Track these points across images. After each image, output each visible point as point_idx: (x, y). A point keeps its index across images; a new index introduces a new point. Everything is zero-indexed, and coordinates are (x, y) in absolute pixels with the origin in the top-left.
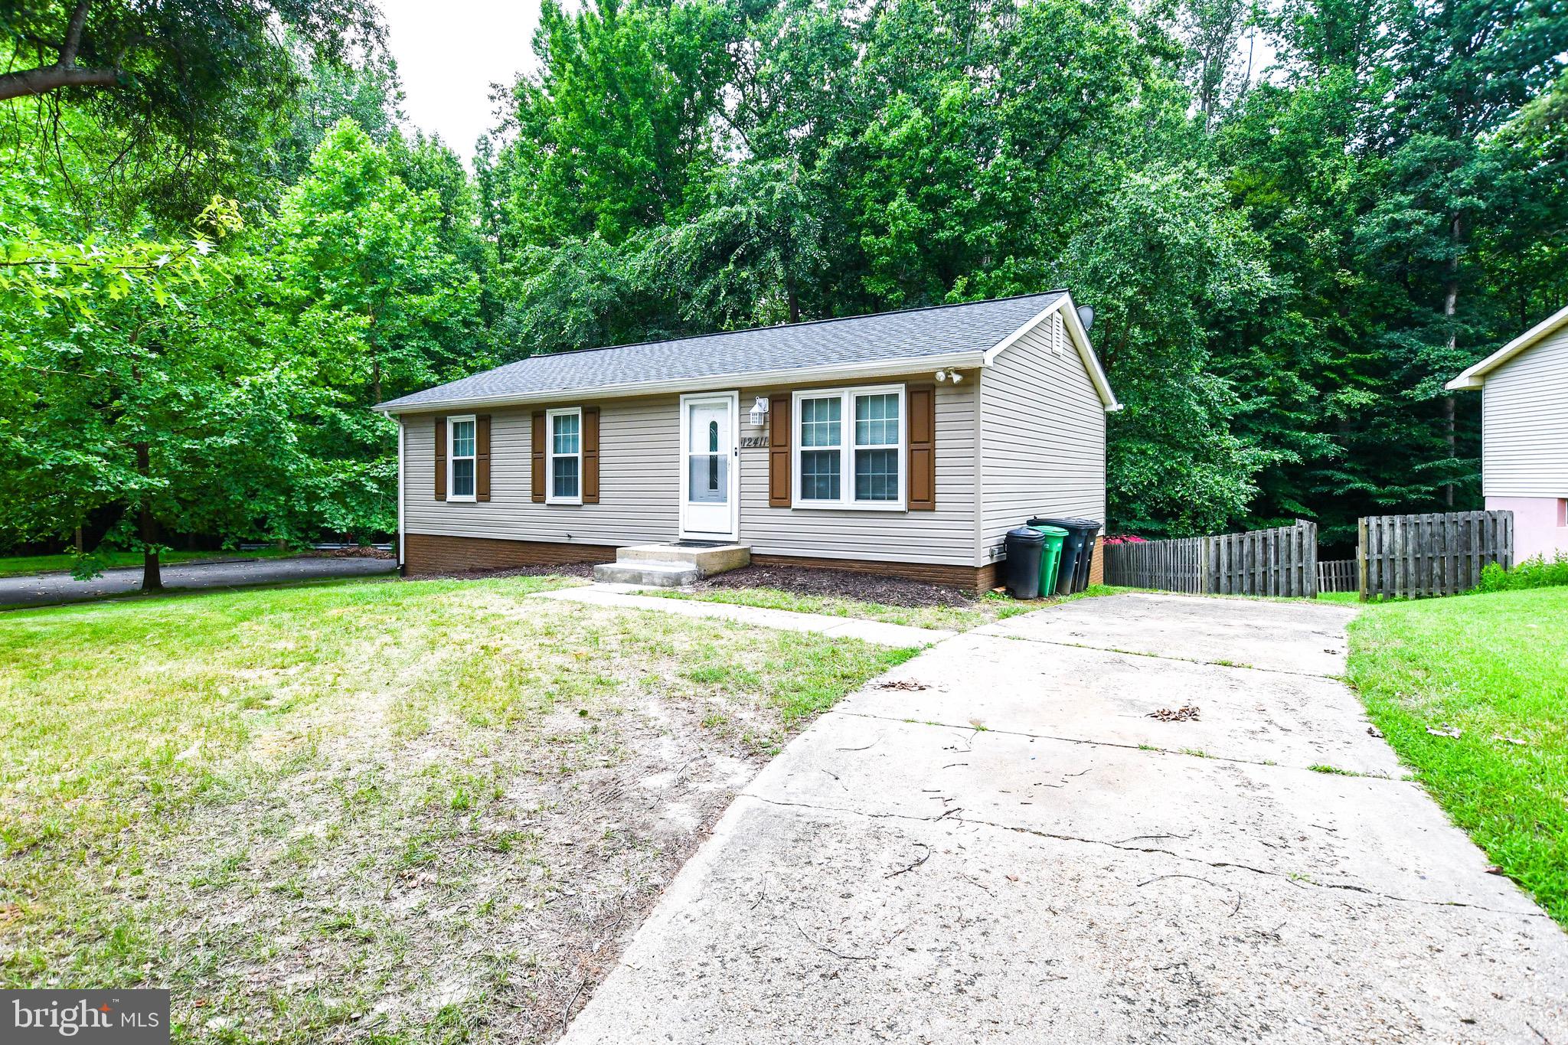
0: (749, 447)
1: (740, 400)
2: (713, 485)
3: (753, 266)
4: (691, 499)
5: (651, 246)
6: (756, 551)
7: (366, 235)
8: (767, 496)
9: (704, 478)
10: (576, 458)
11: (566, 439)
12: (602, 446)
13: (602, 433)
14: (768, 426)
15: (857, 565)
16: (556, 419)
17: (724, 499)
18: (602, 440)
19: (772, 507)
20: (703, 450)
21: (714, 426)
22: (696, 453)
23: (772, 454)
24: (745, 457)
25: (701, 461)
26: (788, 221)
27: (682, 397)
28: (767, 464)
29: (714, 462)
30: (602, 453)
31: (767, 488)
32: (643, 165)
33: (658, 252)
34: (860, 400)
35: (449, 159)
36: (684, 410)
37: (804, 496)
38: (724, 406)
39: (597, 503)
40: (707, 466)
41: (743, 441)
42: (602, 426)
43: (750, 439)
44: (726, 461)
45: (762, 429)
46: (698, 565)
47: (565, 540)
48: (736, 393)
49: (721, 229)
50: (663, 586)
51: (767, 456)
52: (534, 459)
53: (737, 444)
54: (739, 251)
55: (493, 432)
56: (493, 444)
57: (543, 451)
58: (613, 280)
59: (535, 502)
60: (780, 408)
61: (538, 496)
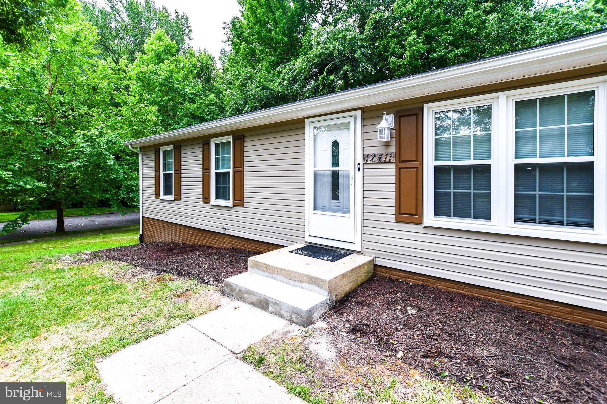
0: (372, 163)
1: (363, 119)
2: (335, 196)
3: (336, 74)
4: (315, 208)
5: (285, 71)
6: (380, 262)
7: (163, 74)
8: (393, 210)
9: (326, 191)
10: (229, 173)
11: (223, 159)
12: (246, 164)
13: (246, 154)
14: (394, 142)
15: (517, 299)
16: (217, 145)
17: (346, 210)
18: (246, 159)
19: (398, 221)
20: (327, 166)
21: (335, 145)
22: (320, 168)
23: (399, 170)
24: (367, 172)
25: (323, 175)
26: (353, 51)
27: (307, 121)
28: (393, 179)
29: (335, 176)
30: (246, 169)
31: (393, 203)
32: (282, 40)
33: (288, 73)
34: (520, 106)
35: (210, 58)
36: (309, 132)
37: (437, 213)
38: (347, 126)
39: (243, 206)
40: (328, 180)
41: (365, 157)
42: (246, 149)
43: (374, 156)
44: (348, 177)
45: (387, 144)
46: (330, 292)
47: (222, 231)
48: (359, 113)
49: (320, 57)
50: (291, 321)
51: (393, 172)
52: (204, 173)
53: (359, 160)
54: (329, 66)
55: (183, 156)
56: (183, 163)
57: (209, 168)
58: (268, 88)
59: (205, 203)
60: (408, 123)
61: (206, 199)
